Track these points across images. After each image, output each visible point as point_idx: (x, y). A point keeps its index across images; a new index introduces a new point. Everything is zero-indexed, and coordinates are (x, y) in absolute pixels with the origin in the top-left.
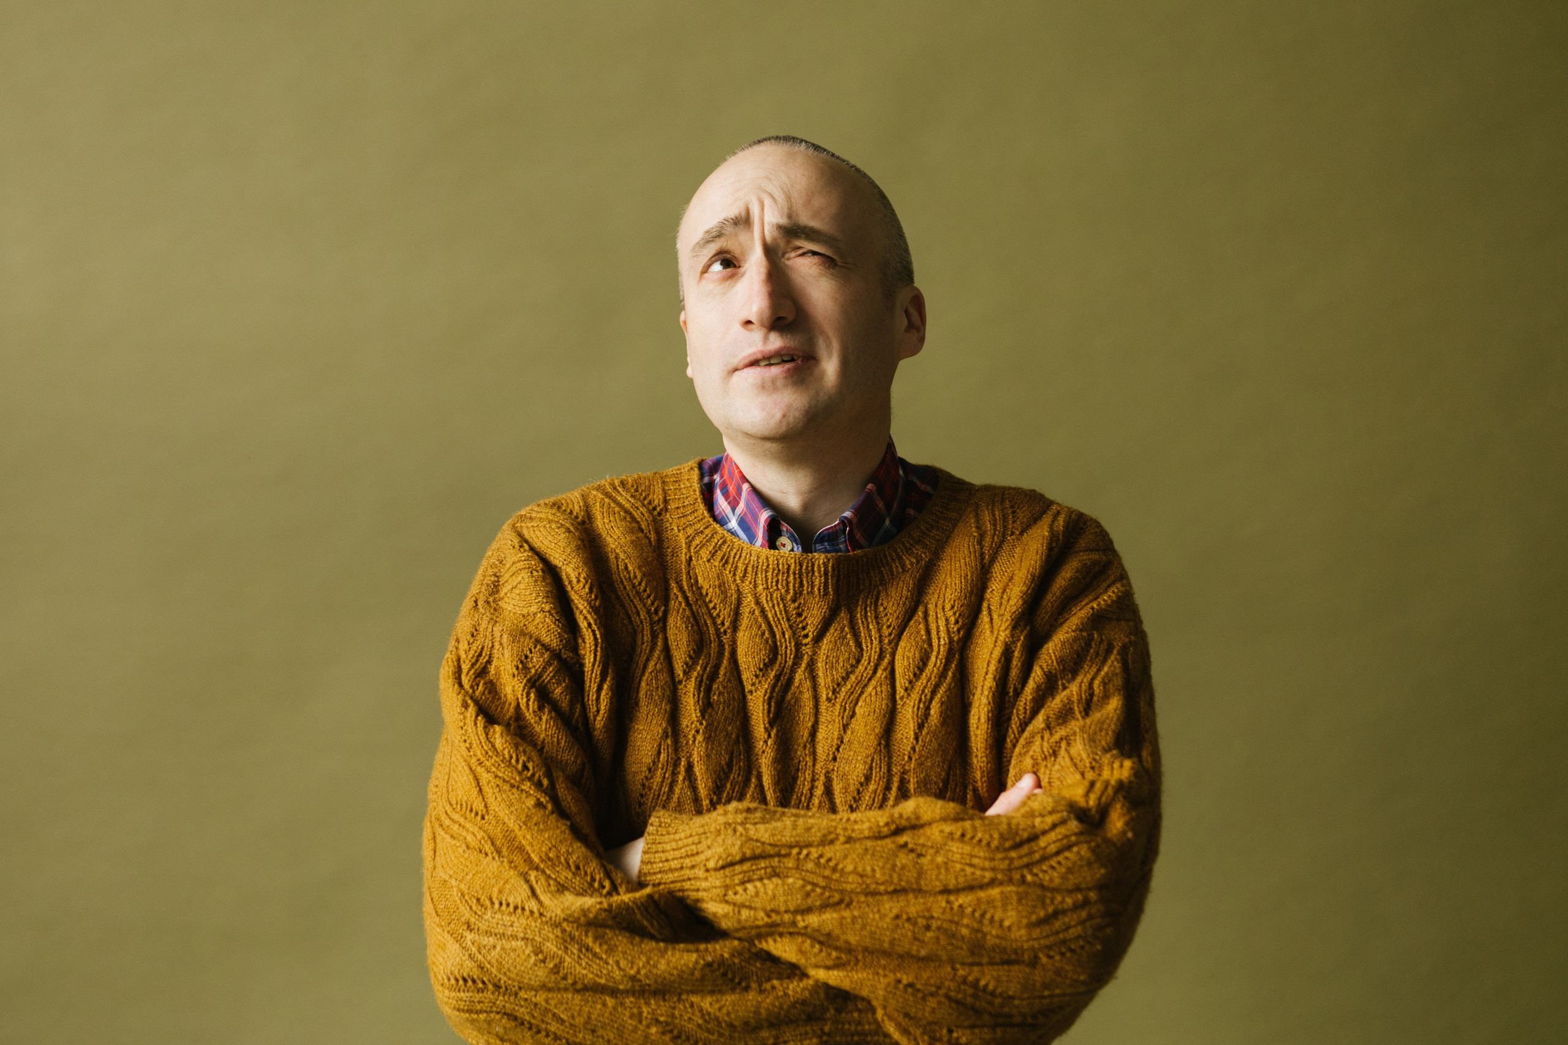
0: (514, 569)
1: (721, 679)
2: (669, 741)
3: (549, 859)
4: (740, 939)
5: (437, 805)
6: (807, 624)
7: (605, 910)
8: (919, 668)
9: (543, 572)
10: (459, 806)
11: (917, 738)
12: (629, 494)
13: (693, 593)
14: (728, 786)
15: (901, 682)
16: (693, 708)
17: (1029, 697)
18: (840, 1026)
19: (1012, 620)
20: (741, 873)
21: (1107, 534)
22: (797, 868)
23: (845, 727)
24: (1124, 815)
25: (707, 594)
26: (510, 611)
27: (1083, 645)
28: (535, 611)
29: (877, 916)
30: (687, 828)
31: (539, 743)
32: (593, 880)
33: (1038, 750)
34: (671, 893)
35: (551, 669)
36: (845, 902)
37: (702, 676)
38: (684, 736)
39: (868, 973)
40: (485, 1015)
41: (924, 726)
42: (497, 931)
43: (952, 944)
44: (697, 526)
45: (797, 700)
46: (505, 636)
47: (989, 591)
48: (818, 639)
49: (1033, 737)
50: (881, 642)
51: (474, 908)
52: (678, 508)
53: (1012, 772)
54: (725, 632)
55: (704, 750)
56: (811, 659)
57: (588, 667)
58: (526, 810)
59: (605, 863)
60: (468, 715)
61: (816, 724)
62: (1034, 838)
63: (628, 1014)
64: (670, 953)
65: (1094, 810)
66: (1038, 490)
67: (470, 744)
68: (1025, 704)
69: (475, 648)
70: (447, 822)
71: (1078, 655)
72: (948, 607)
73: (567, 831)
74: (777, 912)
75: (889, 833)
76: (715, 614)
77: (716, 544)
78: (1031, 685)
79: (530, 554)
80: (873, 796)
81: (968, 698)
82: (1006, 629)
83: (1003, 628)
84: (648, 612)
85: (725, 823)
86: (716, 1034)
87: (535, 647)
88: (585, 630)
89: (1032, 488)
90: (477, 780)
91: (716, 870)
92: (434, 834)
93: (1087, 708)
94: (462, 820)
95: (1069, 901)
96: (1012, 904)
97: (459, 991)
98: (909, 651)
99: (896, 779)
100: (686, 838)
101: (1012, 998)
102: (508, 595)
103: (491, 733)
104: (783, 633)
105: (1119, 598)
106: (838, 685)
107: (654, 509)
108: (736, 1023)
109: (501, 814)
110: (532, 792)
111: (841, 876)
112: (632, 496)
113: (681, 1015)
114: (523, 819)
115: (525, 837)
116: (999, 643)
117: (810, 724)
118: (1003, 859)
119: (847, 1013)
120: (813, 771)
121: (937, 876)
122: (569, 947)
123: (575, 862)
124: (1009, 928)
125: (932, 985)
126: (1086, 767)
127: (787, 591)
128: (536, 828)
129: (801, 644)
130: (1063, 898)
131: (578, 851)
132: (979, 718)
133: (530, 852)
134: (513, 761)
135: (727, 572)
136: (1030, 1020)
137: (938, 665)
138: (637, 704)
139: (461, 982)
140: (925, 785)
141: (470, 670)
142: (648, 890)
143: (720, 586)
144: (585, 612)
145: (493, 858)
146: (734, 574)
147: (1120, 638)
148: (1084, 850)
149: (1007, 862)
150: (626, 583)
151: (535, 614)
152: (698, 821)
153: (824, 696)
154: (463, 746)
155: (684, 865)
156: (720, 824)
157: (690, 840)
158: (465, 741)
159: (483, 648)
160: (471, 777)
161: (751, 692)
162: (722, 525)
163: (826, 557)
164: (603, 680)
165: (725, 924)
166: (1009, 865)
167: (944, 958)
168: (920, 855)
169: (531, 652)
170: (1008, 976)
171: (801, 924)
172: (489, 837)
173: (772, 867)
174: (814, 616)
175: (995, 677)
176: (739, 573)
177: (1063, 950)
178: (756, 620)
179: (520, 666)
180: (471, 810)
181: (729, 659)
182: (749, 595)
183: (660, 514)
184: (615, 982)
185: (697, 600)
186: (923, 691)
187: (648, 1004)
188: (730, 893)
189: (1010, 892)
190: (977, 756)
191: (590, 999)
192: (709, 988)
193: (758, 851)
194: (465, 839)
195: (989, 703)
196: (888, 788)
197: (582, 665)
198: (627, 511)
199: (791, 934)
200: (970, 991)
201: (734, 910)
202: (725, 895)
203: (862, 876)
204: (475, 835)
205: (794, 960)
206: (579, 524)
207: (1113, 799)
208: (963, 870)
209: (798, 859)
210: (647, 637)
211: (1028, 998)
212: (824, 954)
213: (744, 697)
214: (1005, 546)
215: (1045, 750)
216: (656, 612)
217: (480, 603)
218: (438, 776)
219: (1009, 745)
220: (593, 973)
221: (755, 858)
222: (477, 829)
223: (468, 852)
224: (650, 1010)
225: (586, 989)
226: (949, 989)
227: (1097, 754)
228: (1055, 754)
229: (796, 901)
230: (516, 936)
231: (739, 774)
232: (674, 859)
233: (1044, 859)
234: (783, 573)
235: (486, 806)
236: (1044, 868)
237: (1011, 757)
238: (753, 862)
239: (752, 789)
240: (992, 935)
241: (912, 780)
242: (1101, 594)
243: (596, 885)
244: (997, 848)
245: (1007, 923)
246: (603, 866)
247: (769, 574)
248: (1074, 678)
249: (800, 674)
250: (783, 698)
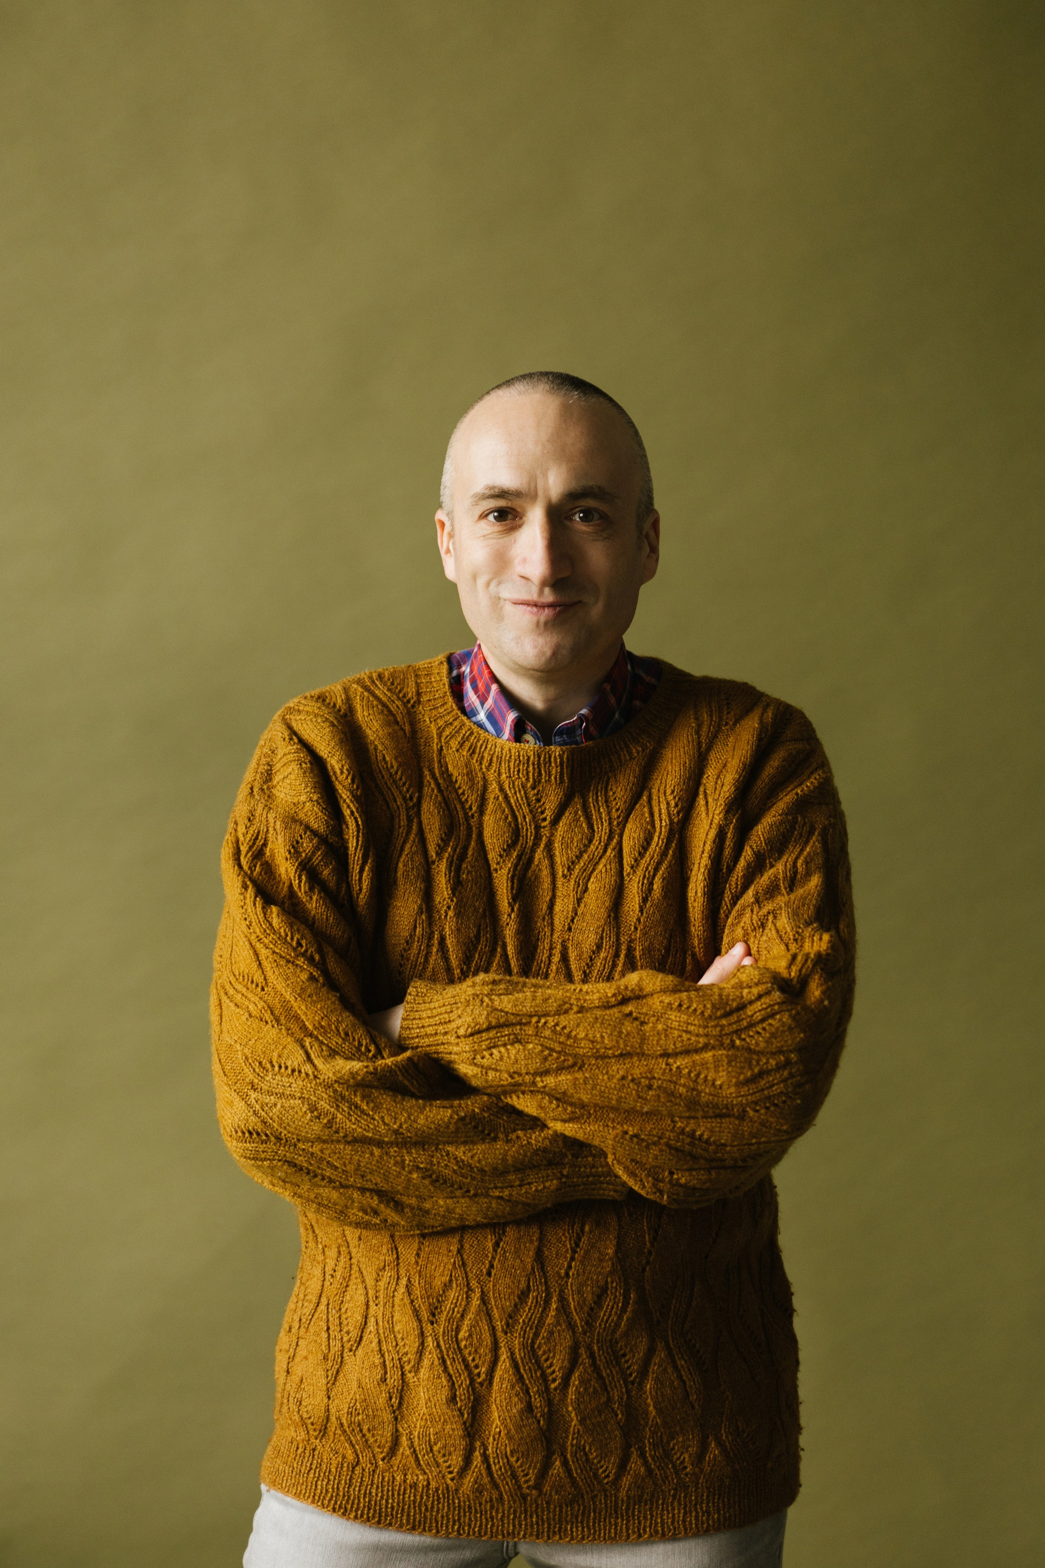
0: (284, 760)
1: (469, 859)
2: (424, 917)
3: (322, 1027)
4: (488, 1094)
5: (221, 975)
6: (545, 809)
7: (371, 1073)
8: (643, 847)
9: (311, 764)
10: (241, 977)
11: (641, 911)
12: (386, 688)
13: (444, 780)
14: (477, 956)
15: (627, 860)
16: (445, 886)
17: (741, 874)
18: (577, 1169)
19: (726, 805)
20: (487, 1039)
21: (810, 724)
22: (536, 1035)
23: (579, 901)
24: (821, 985)
25: (456, 781)
26: (282, 799)
27: (788, 827)
28: (304, 800)
29: (606, 1077)
30: (440, 997)
31: (311, 919)
32: (360, 1045)
33: (748, 922)
34: (427, 1055)
35: (319, 853)
36: (579, 1065)
37: (453, 856)
38: (437, 911)
39: (599, 1126)
40: (268, 1162)
41: (648, 900)
42: (277, 1091)
43: (671, 1101)
44: (447, 718)
45: (537, 877)
46: (278, 823)
47: (705, 777)
48: (555, 822)
49: (744, 910)
50: (610, 823)
51: (257, 1070)
52: (429, 700)
53: (725, 940)
54: (473, 816)
55: (454, 924)
56: (549, 840)
57: (351, 850)
58: (301, 984)
59: (370, 1030)
60: (248, 896)
61: (554, 897)
62: (742, 1007)
63: (392, 1162)
64: (428, 1109)
65: (795, 980)
66: (750, 682)
67: (250, 922)
68: (737, 879)
69: (252, 832)
70: (231, 992)
71: (784, 837)
72: (669, 792)
73: (337, 1002)
74: (520, 1074)
75: (616, 1002)
76: (463, 799)
77: (464, 735)
78: (742, 863)
79: (299, 747)
80: (603, 962)
81: (687, 873)
82: (720, 813)
83: (717, 812)
84: (404, 798)
85: (474, 994)
86: (469, 1178)
87: (305, 833)
88: (348, 817)
89: (745, 680)
90: (256, 954)
91: (465, 1036)
92: (220, 1000)
93: (792, 886)
94: (244, 990)
95: (773, 1062)
96: (723, 1066)
97: (246, 1142)
98: (635, 832)
99: (624, 947)
100: (440, 1007)
101: (724, 1145)
102: (280, 783)
103: (268, 913)
104: (524, 817)
105: (820, 784)
106: (573, 863)
107: (409, 701)
108: (487, 1169)
109: (279, 987)
110: (305, 967)
111: (574, 1042)
112: (389, 690)
113: (439, 1163)
114: (298, 992)
115: (300, 1007)
116: (714, 825)
117: (548, 898)
118: (715, 1026)
119: (583, 1158)
120: (551, 941)
121: (658, 1041)
122: (341, 1105)
123: (344, 1029)
124: (721, 1087)
125: (655, 1136)
126: (790, 939)
127: (528, 780)
128: (310, 999)
129: (540, 827)
130: (768, 1060)
131: (347, 1020)
132: (696, 892)
133: (305, 1020)
134: (288, 938)
135: (474, 761)
136: (740, 1163)
137: (660, 844)
138: (395, 882)
139: (247, 1135)
140: (649, 952)
141: (247, 852)
142: (408, 1054)
143: (468, 774)
144: (348, 801)
145: (273, 1026)
146: (481, 764)
147: (820, 820)
148: (786, 1018)
149: (718, 1029)
150: (384, 773)
151: (304, 803)
152: (451, 991)
153: (560, 873)
154: (244, 924)
155: (439, 1031)
156: (469, 995)
157: (443, 1010)
158: (246, 919)
159: (259, 832)
160: (251, 952)
161: (496, 870)
162: (469, 718)
163: (562, 749)
164: (364, 863)
165: (474, 1083)
166: (721, 1031)
167: (665, 1113)
168: (643, 1023)
169: (301, 838)
170: (720, 1127)
171: (540, 1084)
172: (269, 1007)
173: (515, 1034)
174: (550, 804)
175: (710, 856)
176: (485, 763)
177: (768, 1105)
178: (500, 805)
179: (292, 851)
180: (252, 982)
181: (476, 840)
182: (494, 782)
183: (413, 706)
184: (381, 1136)
185: (448, 786)
186: (647, 868)
187: (410, 1153)
188: (478, 1057)
189: (722, 1055)
190: (694, 925)
191: (359, 1149)
192: (462, 1139)
193: (502, 1020)
194: (248, 1007)
195: (705, 879)
196: (617, 955)
197: (347, 848)
198: (384, 705)
199: (531, 1092)
200: (688, 1140)
201: (482, 1072)
202: (474, 1058)
203: (593, 1042)
204: (256, 1005)
205: (535, 1114)
206: (341, 717)
207: (813, 971)
208: (681, 1036)
209: (537, 1026)
210: (403, 822)
211: (738, 1145)
212: (560, 1109)
213: (490, 875)
214: (721, 736)
215: (754, 922)
216: (411, 798)
217: (256, 790)
218: (221, 947)
219: (722, 916)
220: (361, 1127)
221: (499, 1026)
222: (258, 999)
223: (250, 1020)
224: (412, 1159)
225: (355, 1141)
226: (669, 1139)
227: (800, 927)
228: (763, 926)
229: (536, 1064)
230: (294, 1096)
231: (486, 945)
232: (429, 1026)
233: (751, 1025)
234: (523, 764)
235: (265, 979)
236: (751, 1033)
237: (725, 926)
238: (497, 1030)
239: (497, 958)
240: (705, 1093)
241: (637, 948)
242: (804, 780)
243: (363, 1049)
244: (710, 1017)
245: (718, 1083)
246: (369, 1032)
247: (512, 764)
248: (780, 858)
249: (539, 854)
250: (525, 875)
